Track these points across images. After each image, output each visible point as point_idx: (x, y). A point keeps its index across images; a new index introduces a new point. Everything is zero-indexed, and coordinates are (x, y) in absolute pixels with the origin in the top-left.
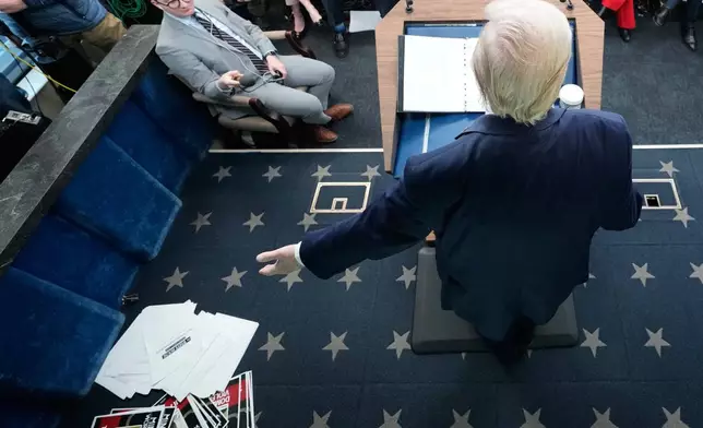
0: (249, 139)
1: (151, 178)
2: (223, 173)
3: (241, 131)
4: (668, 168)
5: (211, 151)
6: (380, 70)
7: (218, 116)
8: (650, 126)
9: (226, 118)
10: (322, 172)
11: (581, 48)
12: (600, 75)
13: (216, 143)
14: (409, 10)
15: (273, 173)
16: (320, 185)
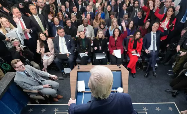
0: (37, 101)
1: (12, 111)
2: (31, 110)
3: (35, 99)
4: (145, 109)
5: (28, 104)
6: (71, 84)
7: (29, 95)
8: (141, 98)
9: (32, 96)
10: (56, 110)
11: (123, 78)
12: (128, 85)
13: (29, 102)
14: (79, 68)
15: (44, 110)
16: (56, 113)
